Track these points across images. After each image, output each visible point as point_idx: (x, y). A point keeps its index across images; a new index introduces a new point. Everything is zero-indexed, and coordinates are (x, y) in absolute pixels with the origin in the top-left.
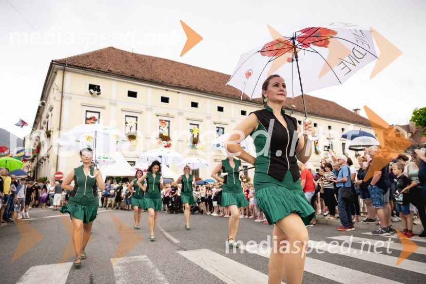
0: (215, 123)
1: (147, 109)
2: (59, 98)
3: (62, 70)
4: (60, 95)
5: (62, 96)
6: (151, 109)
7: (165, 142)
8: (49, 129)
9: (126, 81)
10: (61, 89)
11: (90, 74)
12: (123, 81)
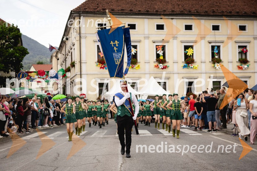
0: (210, 43)
1: (144, 37)
2: (78, 38)
3: (78, 16)
4: (79, 35)
5: (80, 37)
6: (148, 38)
7: (161, 65)
8: (73, 61)
9: (126, 16)
10: (78, 31)
11: (98, 16)
12: (123, 17)
